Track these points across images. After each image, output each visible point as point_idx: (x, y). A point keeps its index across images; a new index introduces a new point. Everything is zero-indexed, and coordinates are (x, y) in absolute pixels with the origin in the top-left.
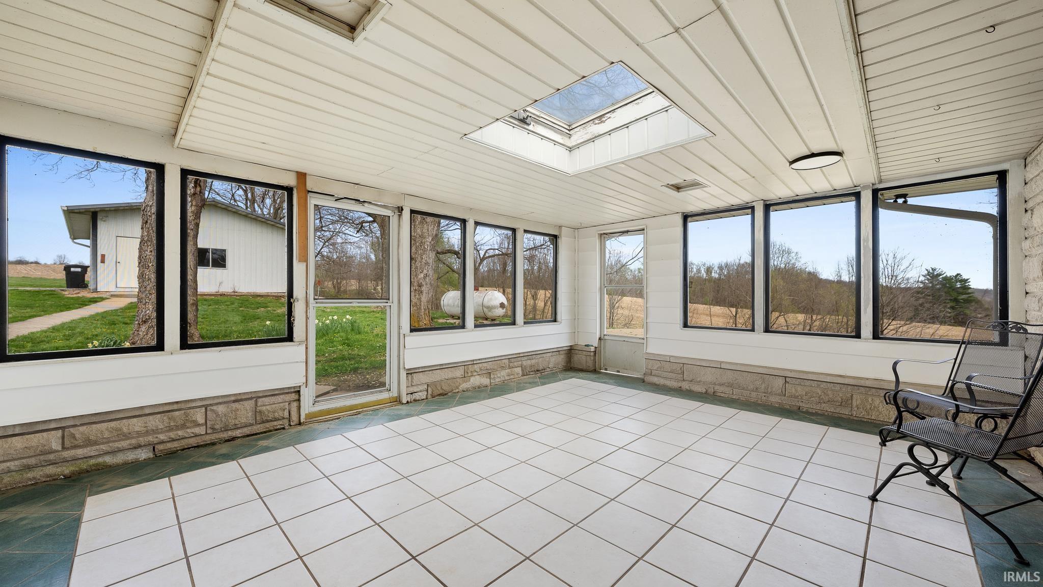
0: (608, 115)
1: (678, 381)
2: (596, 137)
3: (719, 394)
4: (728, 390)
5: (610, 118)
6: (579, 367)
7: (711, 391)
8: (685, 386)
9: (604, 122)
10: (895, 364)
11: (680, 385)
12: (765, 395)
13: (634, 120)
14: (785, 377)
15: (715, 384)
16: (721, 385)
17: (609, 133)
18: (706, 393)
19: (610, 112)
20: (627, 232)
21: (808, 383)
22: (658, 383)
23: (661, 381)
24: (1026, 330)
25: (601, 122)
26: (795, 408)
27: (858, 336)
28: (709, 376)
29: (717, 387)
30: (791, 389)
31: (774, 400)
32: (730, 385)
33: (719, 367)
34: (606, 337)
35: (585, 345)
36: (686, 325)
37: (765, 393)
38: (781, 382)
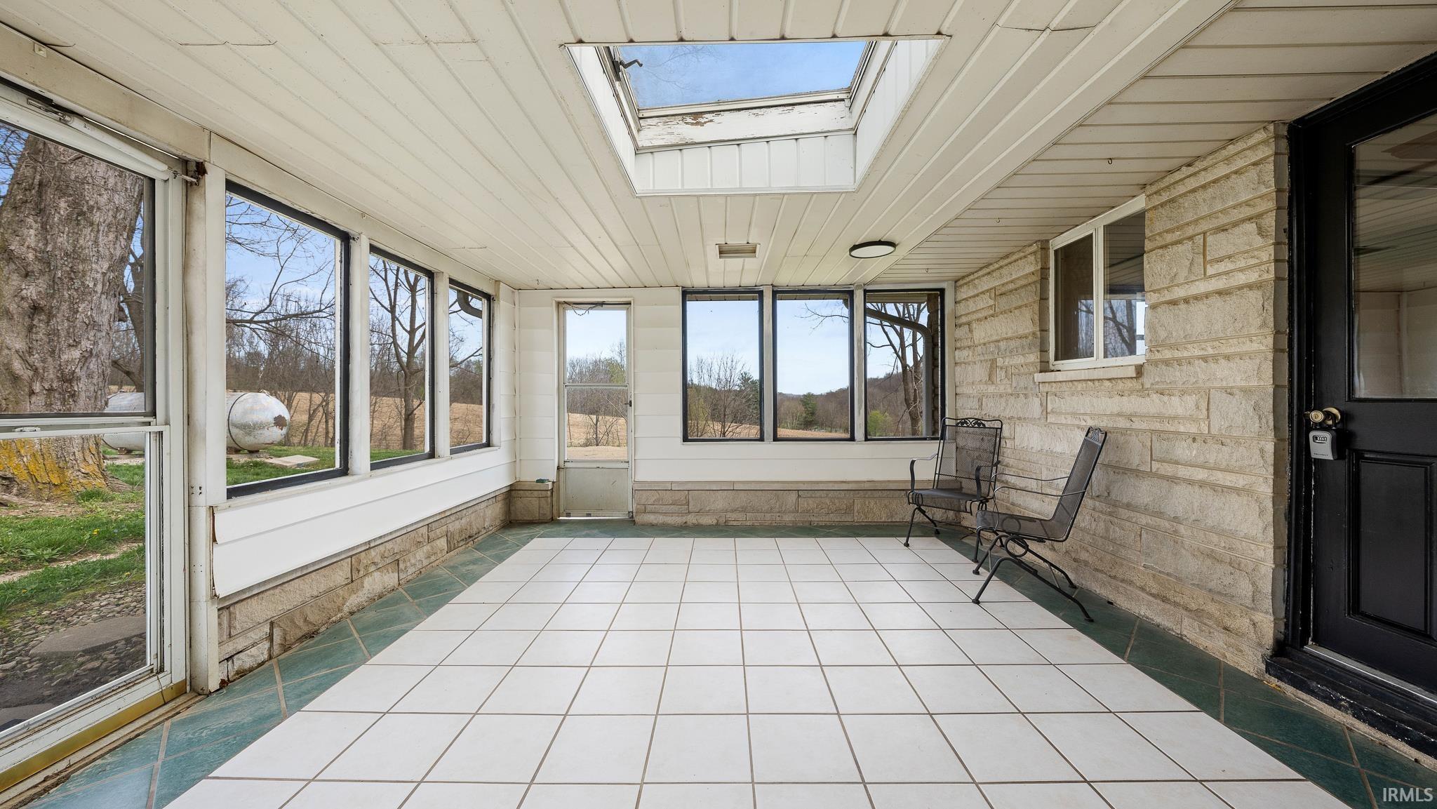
0: (709, 116)
1: (681, 514)
2: (687, 144)
3: (731, 523)
4: (741, 516)
5: (711, 121)
6: (525, 518)
7: (722, 520)
8: (691, 519)
9: (702, 124)
10: (913, 462)
11: (684, 519)
12: (778, 514)
14: (798, 490)
15: (727, 511)
16: (732, 511)
17: (710, 144)
18: (717, 524)
19: (713, 112)
20: (602, 304)
21: (818, 494)
22: (655, 522)
23: (660, 519)
24: (984, 425)
25: (698, 123)
26: (807, 524)
27: (852, 439)
28: (720, 502)
29: (729, 515)
30: (804, 504)
31: (788, 518)
32: (744, 510)
33: (732, 489)
34: (568, 465)
35: (538, 481)
36: (685, 439)
37: (779, 512)
38: (794, 496)
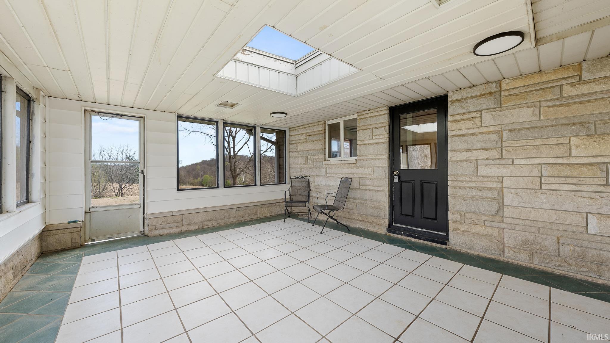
0: (249, 52)
1: (179, 227)
2: (239, 60)
3: (206, 227)
4: (210, 223)
5: (249, 54)
6: (57, 248)
7: (201, 227)
8: (184, 229)
9: (246, 55)
11: (180, 229)
12: (228, 219)
13: (264, 66)
14: (236, 208)
15: (203, 222)
16: (206, 221)
17: (248, 64)
18: (198, 229)
19: (250, 51)
21: (244, 208)
22: (162, 233)
23: (166, 231)
25: (243, 53)
26: (240, 222)
27: (255, 185)
28: (199, 218)
29: (204, 223)
30: (238, 213)
31: (232, 220)
32: (212, 220)
33: (206, 211)
34: (92, 210)
35: (70, 222)
36: (179, 190)
37: (228, 218)
38: (235, 210)
